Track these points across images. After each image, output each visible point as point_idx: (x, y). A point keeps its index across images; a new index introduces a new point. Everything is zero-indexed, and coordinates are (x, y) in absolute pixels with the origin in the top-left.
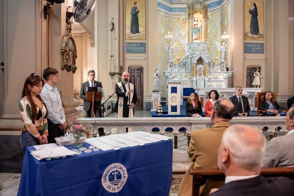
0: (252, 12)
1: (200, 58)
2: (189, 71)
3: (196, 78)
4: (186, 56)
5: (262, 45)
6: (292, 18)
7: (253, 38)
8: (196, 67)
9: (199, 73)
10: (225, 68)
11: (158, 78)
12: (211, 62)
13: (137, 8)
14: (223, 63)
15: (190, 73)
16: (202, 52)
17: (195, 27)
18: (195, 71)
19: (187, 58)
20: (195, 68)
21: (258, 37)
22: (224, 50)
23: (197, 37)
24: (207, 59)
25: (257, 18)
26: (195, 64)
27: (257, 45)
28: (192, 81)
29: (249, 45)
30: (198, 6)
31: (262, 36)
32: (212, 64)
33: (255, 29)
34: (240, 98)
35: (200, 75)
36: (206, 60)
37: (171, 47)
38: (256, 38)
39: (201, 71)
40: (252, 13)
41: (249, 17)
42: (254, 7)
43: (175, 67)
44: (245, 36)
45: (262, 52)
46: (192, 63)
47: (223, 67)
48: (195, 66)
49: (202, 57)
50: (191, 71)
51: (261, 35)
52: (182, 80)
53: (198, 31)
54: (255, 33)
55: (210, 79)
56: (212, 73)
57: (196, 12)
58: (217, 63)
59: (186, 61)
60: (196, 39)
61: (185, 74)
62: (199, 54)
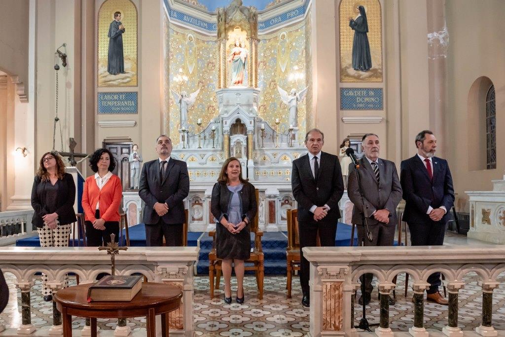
0: (356, 24)
1: (238, 121)
2: (220, 148)
5: (378, 92)
6: (435, 34)
7: (358, 78)
8: (229, 140)
9: (237, 152)
11: (138, 162)
12: (267, 128)
13: (120, 23)
15: (221, 153)
16: (240, 108)
17: (236, 58)
21: (370, 76)
22: (294, 103)
23: (239, 79)
24: (251, 123)
25: (366, 37)
26: (227, 133)
27: (368, 94)
29: (351, 93)
30: (237, 16)
31: (377, 74)
33: (362, 58)
35: (239, 155)
37: (185, 99)
38: (365, 78)
39: (240, 148)
40: (356, 27)
41: (348, 35)
42: (360, 15)
43: (194, 141)
44: (342, 73)
45: (378, 106)
48: (226, 137)
49: (241, 118)
50: (223, 148)
51: (375, 70)
52: (205, 166)
53: (242, 66)
54: (363, 68)
57: (232, 27)
58: (279, 131)
60: (239, 82)
61: (211, 153)
62: (233, 113)
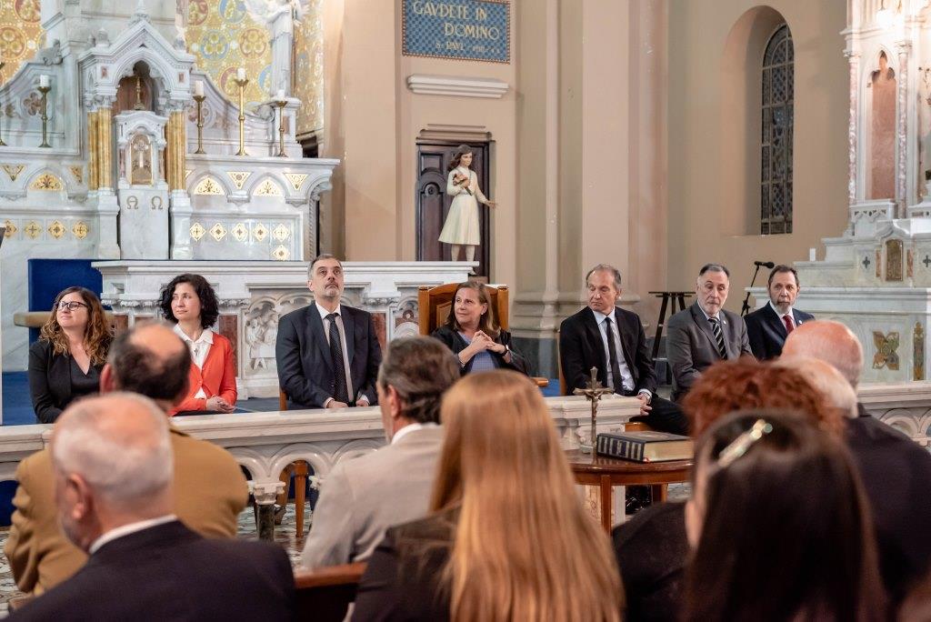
1: (141, 70)
2: (72, 149)
3: (117, 193)
4: (49, 44)
5: (497, 11)
8: (114, 122)
9: (135, 166)
10: (291, 138)
12: (211, 96)
14: (282, 105)
15: (77, 164)
16: (151, 29)
18: (105, 148)
19: (53, 59)
20: (105, 128)
22: (286, 25)
24: (181, 78)
26: (106, 105)
27: (472, 14)
28: (92, 214)
29: (431, 11)
32: (213, 107)
34: (331, 317)
35: (141, 176)
36: (177, 88)
39: (147, 153)
45: (497, 51)
46: (89, 97)
47: (284, 129)
48: (106, 116)
49: (152, 63)
50: (82, 148)
52: (20, 204)
55: (203, 201)
56: (213, 168)
58: (244, 103)
59: (44, 83)
61: (42, 163)
62: (129, 44)
